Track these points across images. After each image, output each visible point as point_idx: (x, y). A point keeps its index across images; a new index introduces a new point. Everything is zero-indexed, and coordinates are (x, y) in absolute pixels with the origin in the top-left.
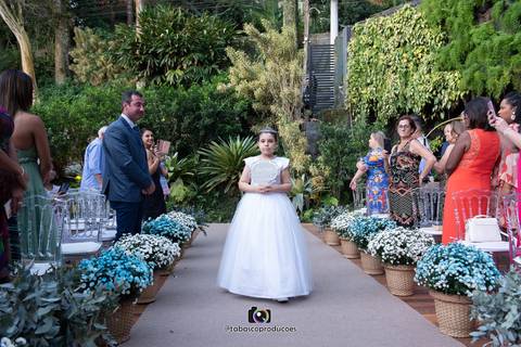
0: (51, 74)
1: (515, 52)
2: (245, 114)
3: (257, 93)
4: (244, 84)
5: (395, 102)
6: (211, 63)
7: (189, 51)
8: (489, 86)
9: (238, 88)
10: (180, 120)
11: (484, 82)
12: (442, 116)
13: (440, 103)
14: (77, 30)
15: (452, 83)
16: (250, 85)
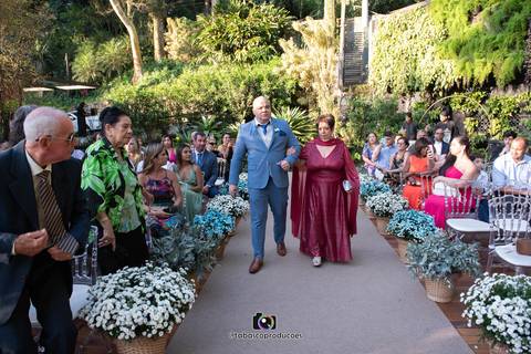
0: (152, 54)
1: (497, 48)
2: (293, 91)
3: (303, 75)
4: (292, 68)
5: (406, 82)
6: (268, 44)
7: (252, 36)
8: (476, 74)
9: (289, 71)
10: (247, 94)
11: (473, 70)
12: (441, 94)
13: (440, 84)
14: (169, 20)
15: (448, 71)
16: (298, 68)
